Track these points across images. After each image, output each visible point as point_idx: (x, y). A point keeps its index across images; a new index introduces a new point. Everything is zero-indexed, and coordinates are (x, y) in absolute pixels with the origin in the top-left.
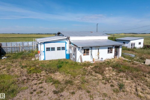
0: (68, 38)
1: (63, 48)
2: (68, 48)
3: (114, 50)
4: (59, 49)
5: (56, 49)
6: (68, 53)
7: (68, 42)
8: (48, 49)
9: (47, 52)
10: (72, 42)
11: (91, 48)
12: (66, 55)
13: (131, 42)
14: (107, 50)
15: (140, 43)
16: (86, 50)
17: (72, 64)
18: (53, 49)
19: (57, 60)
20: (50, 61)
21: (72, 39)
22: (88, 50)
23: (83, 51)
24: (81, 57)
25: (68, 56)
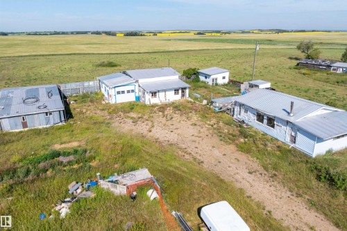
0: (137, 81)
1: (133, 91)
2: (137, 91)
3: (180, 91)
4: (128, 92)
5: (126, 92)
6: (137, 95)
7: (137, 85)
8: (118, 93)
9: (117, 96)
10: (141, 85)
11: (159, 91)
12: (136, 97)
13: (212, 77)
14: (173, 92)
15: (224, 78)
16: (154, 94)
17: (142, 106)
18: (123, 92)
19: (128, 103)
20: (121, 104)
21: (141, 81)
22: (155, 93)
23: (151, 95)
24: (149, 100)
25: (138, 98)
